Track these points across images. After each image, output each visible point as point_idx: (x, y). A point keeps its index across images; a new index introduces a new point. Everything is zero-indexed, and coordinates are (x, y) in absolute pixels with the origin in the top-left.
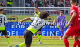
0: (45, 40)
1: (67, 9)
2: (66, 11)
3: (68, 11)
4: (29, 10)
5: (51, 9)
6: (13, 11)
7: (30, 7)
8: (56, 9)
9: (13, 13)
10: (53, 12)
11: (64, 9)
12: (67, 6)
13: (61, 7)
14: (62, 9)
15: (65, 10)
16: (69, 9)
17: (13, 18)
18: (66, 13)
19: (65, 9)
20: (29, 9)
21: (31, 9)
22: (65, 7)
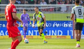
0: (37, 40)
1: (60, 7)
2: (59, 9)
3: (60, 9)
4: (19, 8)
5: (42, 6)
6: (2, 9)
7: (20, 4)
8: (48, 6)
9: (2, 11)
10: (45, 10)
11: (56, 6)
12: (59, 3)
13: (53, 4)
14: (55, 6)
15: (57, 8)
16: (61, 7)
17: (3, 17)
18: (59, 11)
19: (58, 6)
20: (20, 6)
21: (21, 6)
22: (57, 4)
